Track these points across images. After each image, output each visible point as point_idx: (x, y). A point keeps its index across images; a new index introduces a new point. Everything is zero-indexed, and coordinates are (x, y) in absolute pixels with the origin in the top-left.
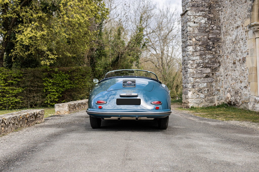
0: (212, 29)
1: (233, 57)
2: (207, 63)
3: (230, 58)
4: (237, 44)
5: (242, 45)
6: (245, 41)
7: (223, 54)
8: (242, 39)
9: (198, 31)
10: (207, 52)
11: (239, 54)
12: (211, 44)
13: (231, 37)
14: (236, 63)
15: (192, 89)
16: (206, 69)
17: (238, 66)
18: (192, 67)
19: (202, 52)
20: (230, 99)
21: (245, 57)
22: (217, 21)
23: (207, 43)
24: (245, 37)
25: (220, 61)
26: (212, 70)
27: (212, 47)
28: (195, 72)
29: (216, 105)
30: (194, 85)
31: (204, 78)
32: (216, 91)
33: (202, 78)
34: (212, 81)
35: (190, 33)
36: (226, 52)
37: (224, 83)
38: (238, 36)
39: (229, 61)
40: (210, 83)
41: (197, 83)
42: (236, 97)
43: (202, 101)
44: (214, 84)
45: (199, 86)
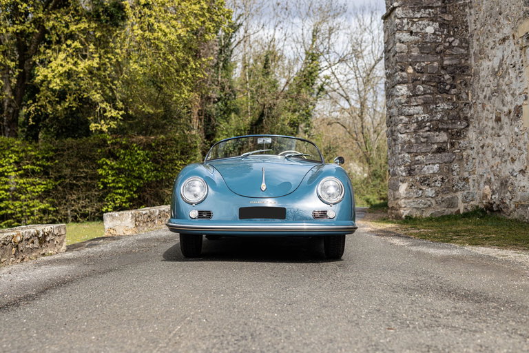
0: (450, 47)
1: (496, 105)
2: (441, 121)
3: (489, 108)
4: (504, 78)
5: (514, 80)
6: (519, 69)
7: (474, 101)
8: (514, 66)
9: (420, 51)
10: (440, 96)
11: (509, 98)
12: (449, 79)
13: (490, 63)
14: (502, 119)
15: (407, 178)
16: (437, 133)
17: (505, 126)
18: (408, 131)
19: (429, 96)
20: (489, 197)
21: (521, 106)
22: (460, 28)
23: (440, 77)
24: (520, 62)
25: (469, 115)
26: (452, 136)
27: (451, 85)
28: (413, 141)
29: (461, 212)
30: (411, 169)
31: (433, 153)
32: (460, 182)
33: (429, 155)
34: (452, 160)
35: (402, 56)
36: (482, 96)
37: (477, 164)
38: (505, 59)
39: (486, 114)
40: (448, 164)
41: (418, 164)
42: (502, 195)
43: (429, 203)
44: (455, 166)
45: (422, 171)
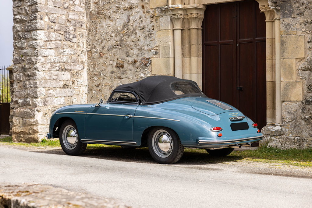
0: (74, 5)
1: (118, 55)
2: (66, 63)
4: (129, 36)
5: (142, 39)
6: (149, 31)
7: (89, 50)
8: (143, 29)
9: (54, 5)
10: (66, 43)
11: (134, 52)
12: (72, 30)
14: (125, 66)
15: (42, 108)
16: (64, 72)
17: (128, 72)
18: (44, 69)
19: (59, 42)
21: (149, 58)
23: (67, 28)
24: (150, 26)
25: (84, 60)
26: (73, 75)
27: (73, 35)
30: (46, 101)
31: (61, 88)
33: (58, 89)
34: (73, 94)
35: (42, 7)
36: (99, 47)
38: (131, 22)
39: (105, 61)
40: (70, 98)
41: (50, 96)
44: (75, 99)
45: (53, 102)
